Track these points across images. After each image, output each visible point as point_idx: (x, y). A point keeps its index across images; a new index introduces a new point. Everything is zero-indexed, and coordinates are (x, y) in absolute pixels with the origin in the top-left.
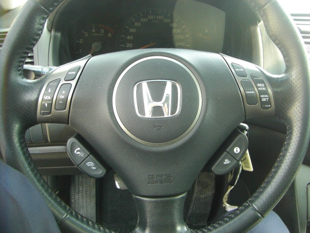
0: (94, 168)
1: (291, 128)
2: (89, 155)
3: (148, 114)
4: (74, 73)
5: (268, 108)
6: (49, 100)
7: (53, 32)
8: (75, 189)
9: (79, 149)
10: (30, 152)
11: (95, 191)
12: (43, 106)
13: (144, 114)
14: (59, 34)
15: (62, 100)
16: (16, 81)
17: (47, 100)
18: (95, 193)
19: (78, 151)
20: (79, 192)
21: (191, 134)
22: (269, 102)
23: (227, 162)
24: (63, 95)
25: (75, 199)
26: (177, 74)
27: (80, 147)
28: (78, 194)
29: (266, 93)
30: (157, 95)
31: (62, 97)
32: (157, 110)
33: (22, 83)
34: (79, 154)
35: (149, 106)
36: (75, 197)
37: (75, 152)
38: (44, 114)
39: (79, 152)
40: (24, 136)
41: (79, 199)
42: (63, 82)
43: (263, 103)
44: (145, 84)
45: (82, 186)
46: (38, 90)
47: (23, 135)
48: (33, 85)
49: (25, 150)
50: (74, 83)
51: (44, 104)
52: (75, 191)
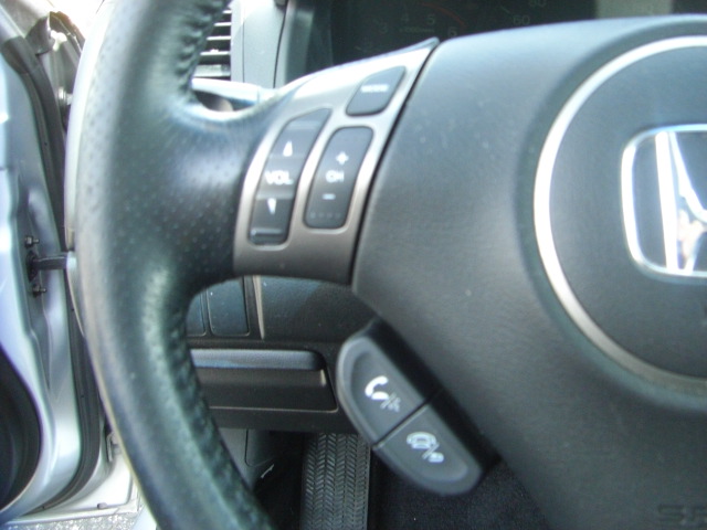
0: (436, 457)
2: (419, 408)
4: (384, 88)
6: (284, 187)
7: (290, 10)
8: (317, 461)
9: (382, 380)
10: (198, 363)
11: (368, 470)
12: (259, 208)
13: (661, 261)
14: (308, 17)
15: (333, 188)
16: (165, 111)
17: (275, 188)
18: (368, 475)
19: (378, 388)
20: (326, 469)
24: (338, 167)
25: (315, 486)
27: (388, 375)
28: (325, 474)
31: (335, 176)
33: (186, 121)
34: (381, 401)
36: (315, 480)
37: (369, 390)
38: (260, 239)
39: (382, 391)
40: (183, 319)
41: (324, 489)
42: (340, 119)
44: (666, 142)
45: (336, 453)
46: (245, 148)
47: (179, 315)
48: (226, 132)
49: (179, 353)
50: (381, 125)
51: (265, 204)
52: (316, 466)
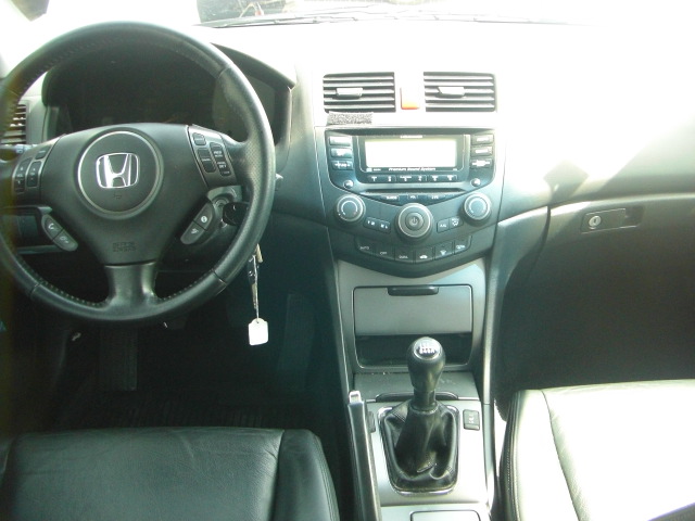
1: (252, 193)
2: (62, 230)
3: (110, 185)
4: (44, 151)
5: (227, 175)
7: (49, 108)
13: (106, 185)
14: (57, 109)
21: (152, 199)
22: (227, 169)
23: (195, 231)
26: (135, 146)
29: (223, 159)
30: (117, 166)
31: (33, 174)
32: (118, 181)
34: (53, 230)
35: (110, 176)
37: (50, 227)
42: (34, 160)
43: (221, 170)
44: (106, 157)
51: (18, 182)
